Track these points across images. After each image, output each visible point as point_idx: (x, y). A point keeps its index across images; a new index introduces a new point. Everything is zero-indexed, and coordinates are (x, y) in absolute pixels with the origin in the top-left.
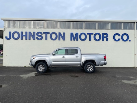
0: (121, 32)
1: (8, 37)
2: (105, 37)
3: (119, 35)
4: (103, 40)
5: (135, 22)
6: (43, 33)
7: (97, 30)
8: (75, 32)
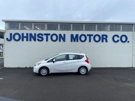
0: (120, 33)
1: (9, 39)
2: (104, 38)
3: (118, 36)
4: (103, 41)
5: (133, 24)
6: (43, 34)
7: (96, 32)
8: (75, 33)
